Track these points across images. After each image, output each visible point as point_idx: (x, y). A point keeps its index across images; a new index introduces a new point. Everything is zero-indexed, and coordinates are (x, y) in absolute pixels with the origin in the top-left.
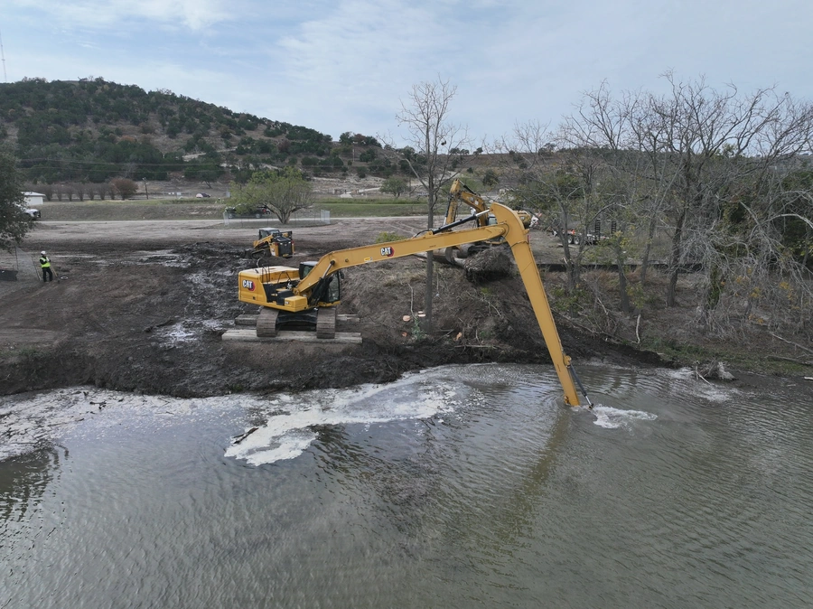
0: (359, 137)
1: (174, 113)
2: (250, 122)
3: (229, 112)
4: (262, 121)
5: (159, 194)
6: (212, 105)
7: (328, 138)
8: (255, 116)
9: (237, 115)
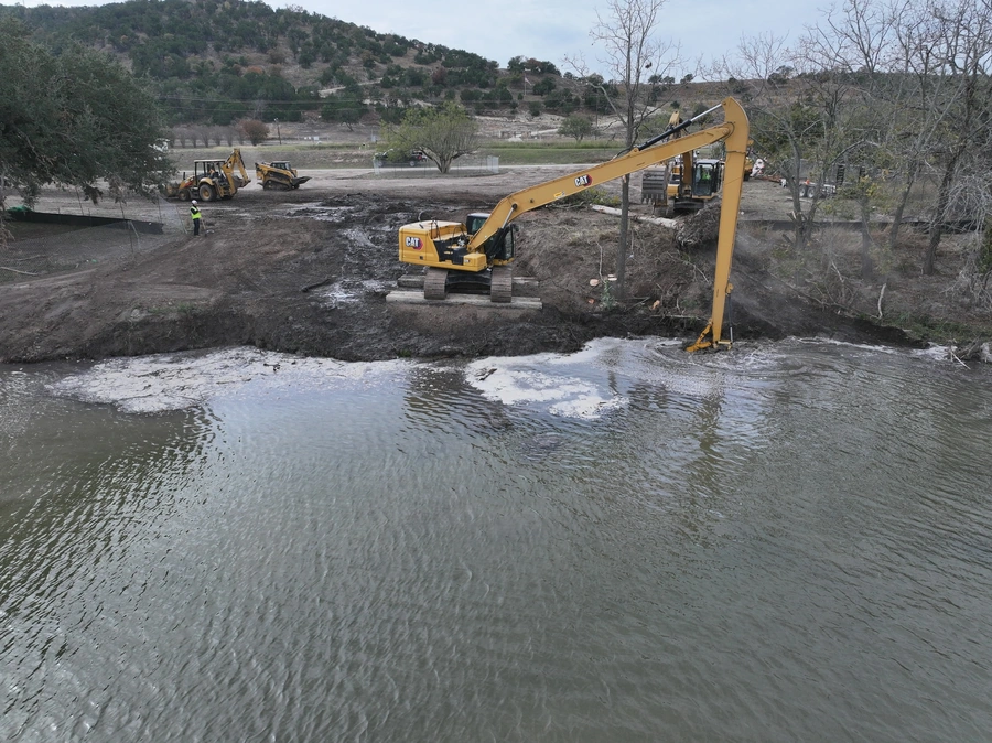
0: (533, 63)
1: (307, 36)
2: (398, 45)
3: (371, 33)
4: (412, 44)
5: (293, 139)
6: (352, 25)
7: (494, 65)
8: (404, 38)
9: (381, 37)
